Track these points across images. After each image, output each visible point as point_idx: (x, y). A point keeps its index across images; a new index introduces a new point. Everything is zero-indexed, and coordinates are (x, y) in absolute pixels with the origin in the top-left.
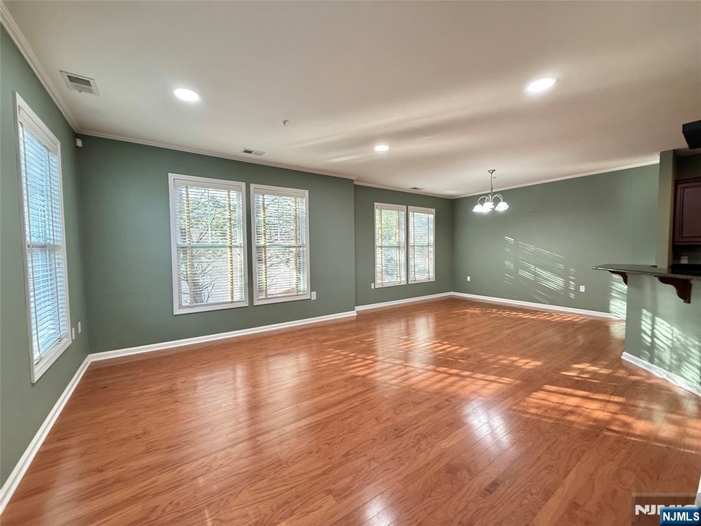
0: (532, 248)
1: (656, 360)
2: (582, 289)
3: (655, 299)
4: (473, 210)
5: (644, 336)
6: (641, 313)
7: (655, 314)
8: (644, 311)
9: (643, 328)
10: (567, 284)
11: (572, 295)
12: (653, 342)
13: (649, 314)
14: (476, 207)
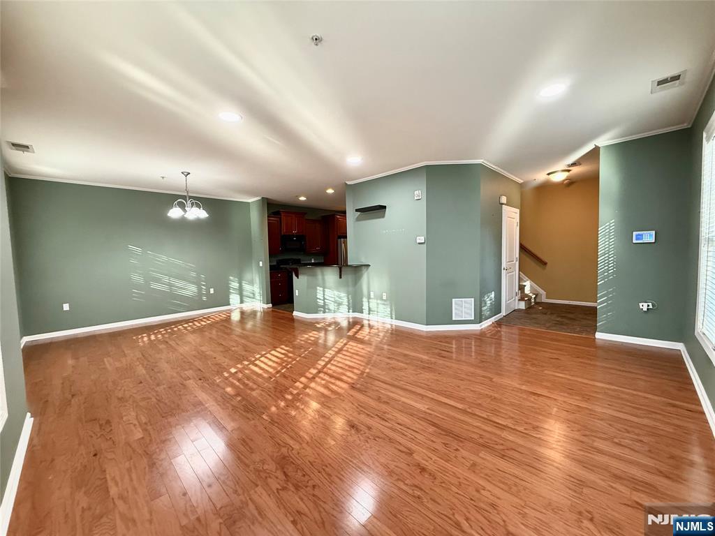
0: (165, 258)
1: (327, 311)
2: (212, 291)
3: (323, 280)
4: (169, 215)
5: (318, 300)
6: (316, 289)
7: (324, 288)
8: (318, 288)
9: (318, 297)
10: (200, 290)
11: (204, 298)
12: (324, 302)
13: (321, 289)
14: (171, 211)
